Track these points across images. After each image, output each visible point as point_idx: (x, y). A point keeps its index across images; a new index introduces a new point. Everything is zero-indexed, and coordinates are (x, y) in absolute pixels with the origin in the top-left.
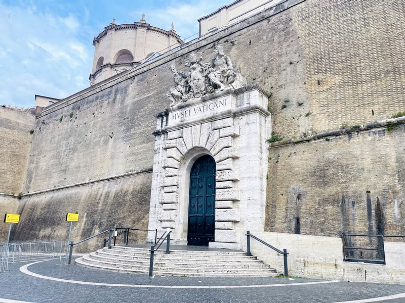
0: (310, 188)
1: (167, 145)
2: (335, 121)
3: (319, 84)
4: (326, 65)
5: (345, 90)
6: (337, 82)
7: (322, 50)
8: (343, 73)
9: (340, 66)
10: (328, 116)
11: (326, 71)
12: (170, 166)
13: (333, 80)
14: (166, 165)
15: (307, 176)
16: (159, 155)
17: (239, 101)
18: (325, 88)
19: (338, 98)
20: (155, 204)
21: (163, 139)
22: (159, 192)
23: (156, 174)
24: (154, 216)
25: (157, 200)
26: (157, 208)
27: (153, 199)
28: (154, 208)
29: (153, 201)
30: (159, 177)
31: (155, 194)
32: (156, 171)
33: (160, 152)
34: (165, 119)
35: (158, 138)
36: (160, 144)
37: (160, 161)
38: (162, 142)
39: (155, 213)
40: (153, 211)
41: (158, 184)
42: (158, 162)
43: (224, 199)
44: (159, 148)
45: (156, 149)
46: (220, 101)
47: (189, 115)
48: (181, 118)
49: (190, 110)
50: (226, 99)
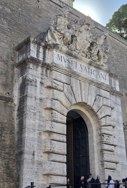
1: (54, 85)
12: (59, 110)
14: (53, 107)
16: (36, 89)
20: (32, 150)
21: (41, 73)
22: (39, 135)
23: (33, 111)
24: (32, 167)
25: (36, 145)
26: (36, 156)
27: (30, 144)
28: (31, 156)
29: (29, 145)
30: (37, 117)
31: (32, 136)
32: (33, 108)
33: (37, 86)
34: (41, 50)
35: (34, 67)
36: (37, 76)
37: (37, 97)
38: (40, 76)
39: (33, 163)
40: (30, 159)
41: (37, 125)
42: (35, 97)
43: (111, 161)
44: (36, 81)
45: (31, 79)
46: (101, 74)
47: (76, 67)
48: (67, 64)
49: (76, 63)
50: (105, 75)
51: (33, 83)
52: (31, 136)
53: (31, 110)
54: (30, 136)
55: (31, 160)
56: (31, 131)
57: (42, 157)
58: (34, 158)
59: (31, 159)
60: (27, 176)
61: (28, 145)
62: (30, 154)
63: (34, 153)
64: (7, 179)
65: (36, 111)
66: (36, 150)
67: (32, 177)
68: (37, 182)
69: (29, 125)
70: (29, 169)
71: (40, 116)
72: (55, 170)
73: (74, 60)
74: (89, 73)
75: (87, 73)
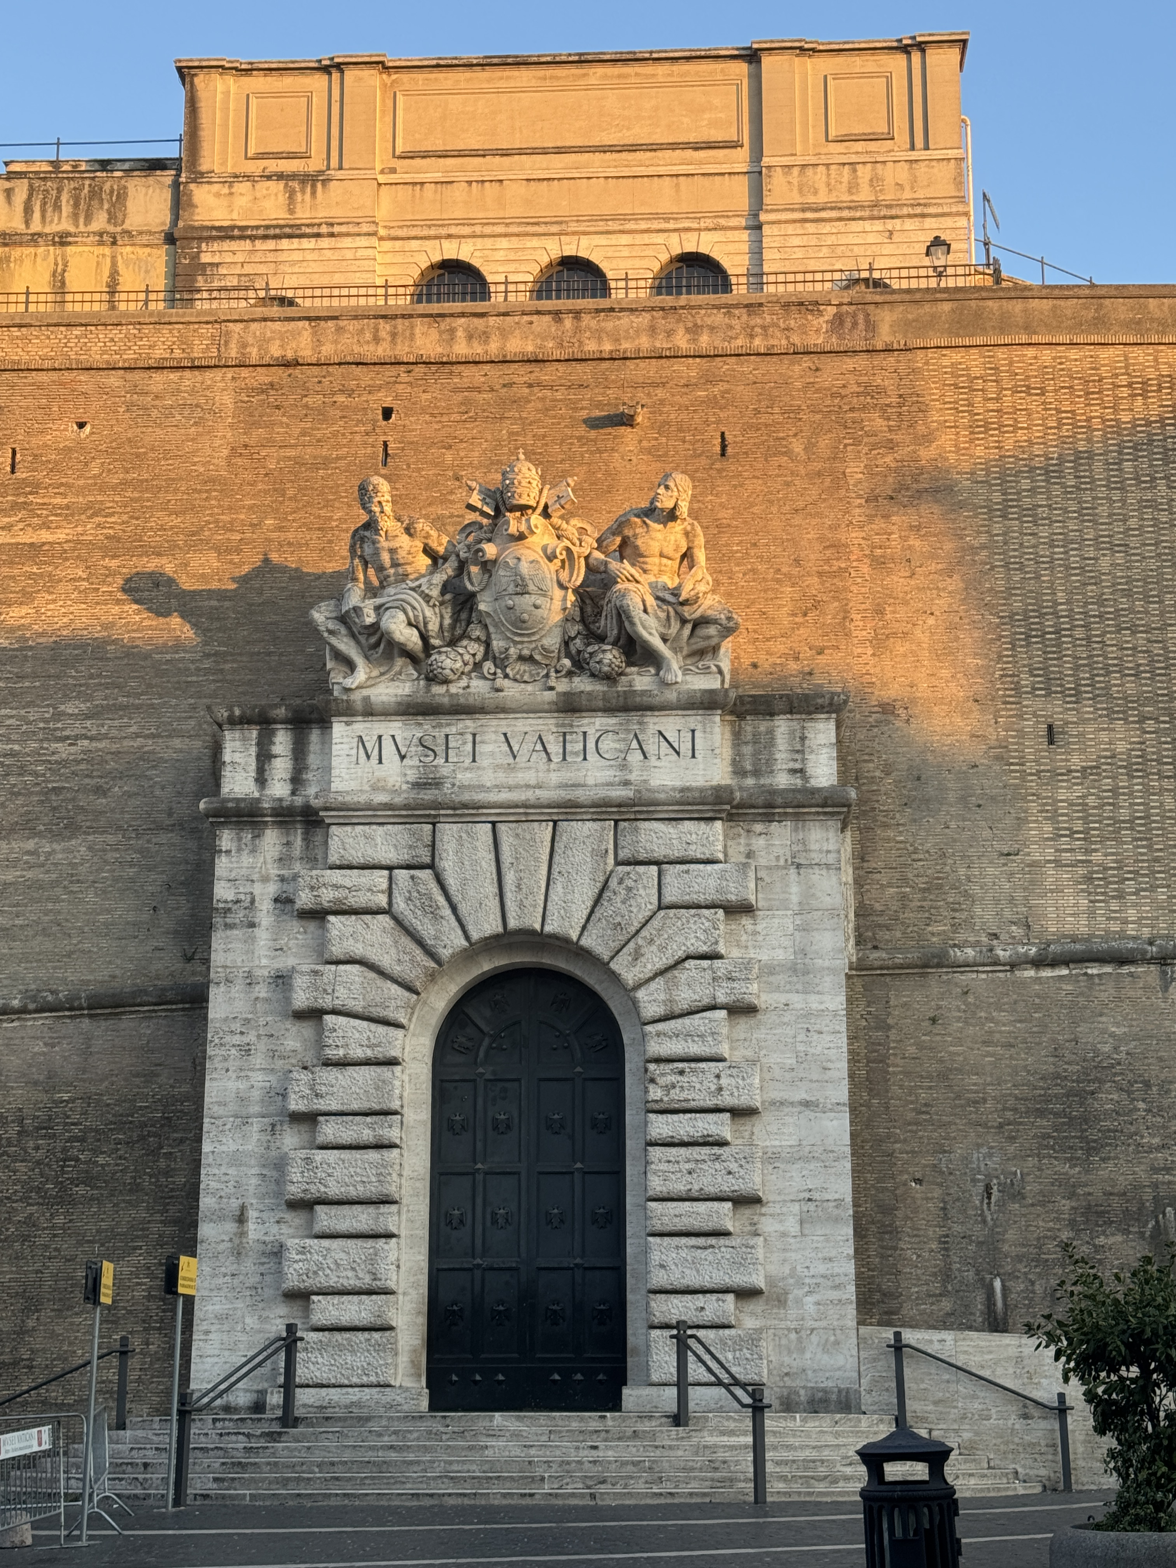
0: (1031, 1162)
1: (327, 896)
2: (1114, 905)
3: (1051, 742)
4: (1077, 668)
5: (1147, 791)
6: (1121, 747)
7: (1061, 596)
8: (1142, 719)
9: (1131, 688)
10: (1089, 879)
11: (1078, 693)
13: (1104, 736)
14: (327, 1003)
15: (1015, 1110)
17: (747, 750)
18: (1076, 761)
19: (1124, 813)
20: (235, 1204)
21: (276, 855)
22: (265, 1137)
23: (237, 1039)
24: (233, 1268)
25: (254, 1181)
26: (251, 1226)
27: (224, 1178)
28: (231, 1227)
29: (219, 1186)
30: (259, 1060)
31: (233, 1147)
32: (237, 1026)
33: (257, 920)
34: (282, 743)
35: (240, 839)
36: (255, 877)
37: (258, 972)
38: (274, 871)
39: (238, 1253)
40: (227, 1238)
41: (256, 1094)
42: (249, 975)
43: (695, 1194)
44: (253, 902)
45: (226, 902)
46: (660, 733)
47: (474, 761)
48: (417, 763)
49: (474, 735)
50: (693, 731)
51: (239, 916)
52: (230, 1145)
53: (228, 1039)
54: (224, 1148)
55: (229, 1245)
56: (228, 1127)
57: (283, 1226)
58: (242, 1234)
59: (231, 1240)
60: (210, 1308)
61: (213, 1185)
62: (222, 1218)
63: (242, 1214)
64: (162, 1321)
65: (251, 1037)
66: (254, 1201)
67: (235, 1309)
68: (257, 1327)
69: (219, 1104)
70: (221, 1281)
71: (273, 1054)
72: (328, 1271)
73: (461, 725)
74: (564, 759)
75: (553, 766)
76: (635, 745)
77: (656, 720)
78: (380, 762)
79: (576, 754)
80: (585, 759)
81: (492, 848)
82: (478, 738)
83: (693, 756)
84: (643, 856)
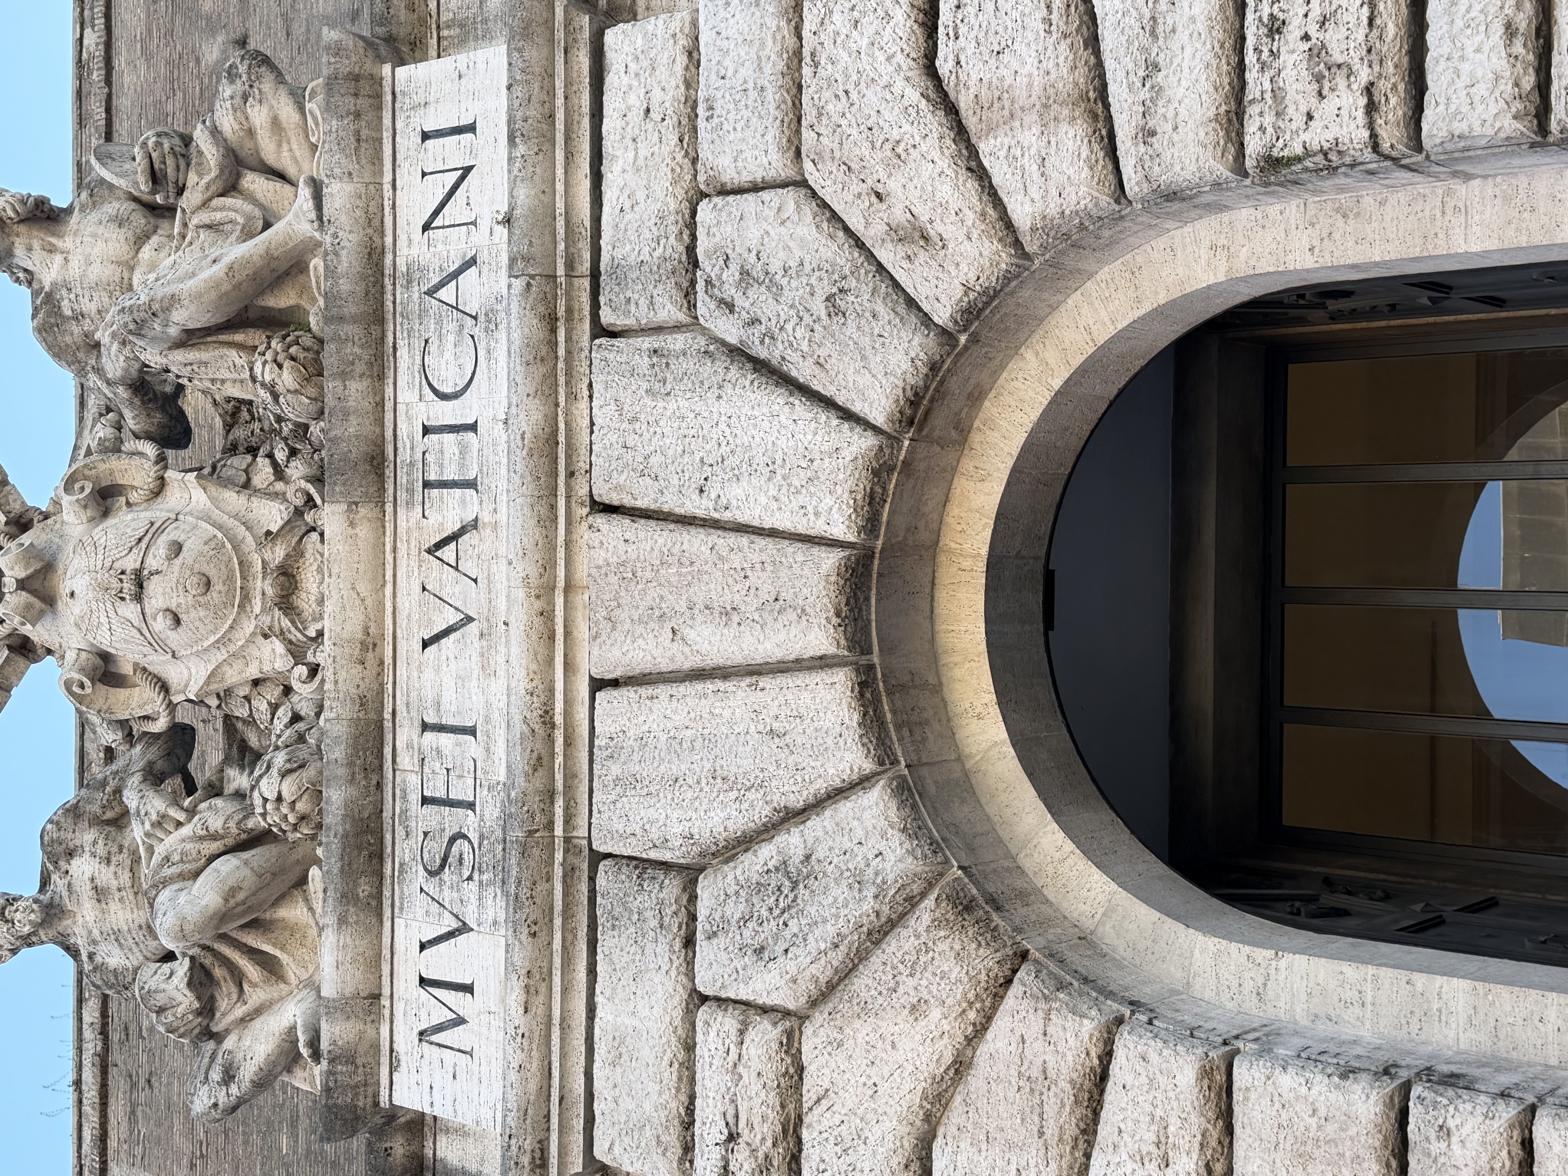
46: (426, 227)
47: (471, 731)
48: (473, 886)
49: (425, 727)
50: (426, 136)
73: (406, 761)
74: (471, 484)
75: (486, 517)
76: (447, 294)
77: (402, 242)
78: (468, 989)
79: (464, 451)
80: (473, 427)
81: (645, 691)
82: (430, 719)
83: (471, 128)
84: (675, 248)
